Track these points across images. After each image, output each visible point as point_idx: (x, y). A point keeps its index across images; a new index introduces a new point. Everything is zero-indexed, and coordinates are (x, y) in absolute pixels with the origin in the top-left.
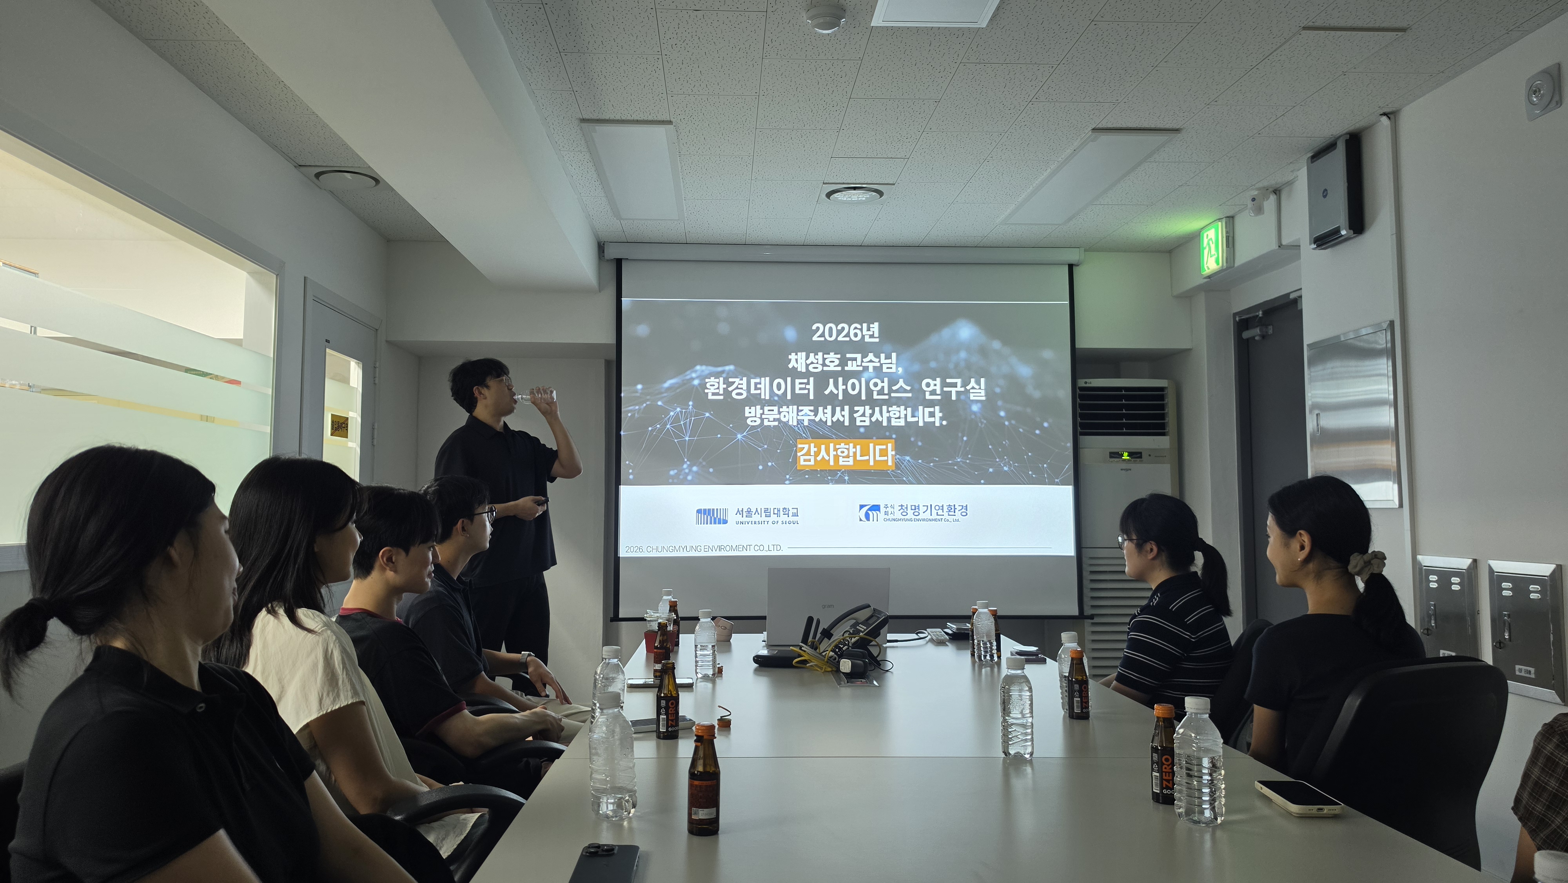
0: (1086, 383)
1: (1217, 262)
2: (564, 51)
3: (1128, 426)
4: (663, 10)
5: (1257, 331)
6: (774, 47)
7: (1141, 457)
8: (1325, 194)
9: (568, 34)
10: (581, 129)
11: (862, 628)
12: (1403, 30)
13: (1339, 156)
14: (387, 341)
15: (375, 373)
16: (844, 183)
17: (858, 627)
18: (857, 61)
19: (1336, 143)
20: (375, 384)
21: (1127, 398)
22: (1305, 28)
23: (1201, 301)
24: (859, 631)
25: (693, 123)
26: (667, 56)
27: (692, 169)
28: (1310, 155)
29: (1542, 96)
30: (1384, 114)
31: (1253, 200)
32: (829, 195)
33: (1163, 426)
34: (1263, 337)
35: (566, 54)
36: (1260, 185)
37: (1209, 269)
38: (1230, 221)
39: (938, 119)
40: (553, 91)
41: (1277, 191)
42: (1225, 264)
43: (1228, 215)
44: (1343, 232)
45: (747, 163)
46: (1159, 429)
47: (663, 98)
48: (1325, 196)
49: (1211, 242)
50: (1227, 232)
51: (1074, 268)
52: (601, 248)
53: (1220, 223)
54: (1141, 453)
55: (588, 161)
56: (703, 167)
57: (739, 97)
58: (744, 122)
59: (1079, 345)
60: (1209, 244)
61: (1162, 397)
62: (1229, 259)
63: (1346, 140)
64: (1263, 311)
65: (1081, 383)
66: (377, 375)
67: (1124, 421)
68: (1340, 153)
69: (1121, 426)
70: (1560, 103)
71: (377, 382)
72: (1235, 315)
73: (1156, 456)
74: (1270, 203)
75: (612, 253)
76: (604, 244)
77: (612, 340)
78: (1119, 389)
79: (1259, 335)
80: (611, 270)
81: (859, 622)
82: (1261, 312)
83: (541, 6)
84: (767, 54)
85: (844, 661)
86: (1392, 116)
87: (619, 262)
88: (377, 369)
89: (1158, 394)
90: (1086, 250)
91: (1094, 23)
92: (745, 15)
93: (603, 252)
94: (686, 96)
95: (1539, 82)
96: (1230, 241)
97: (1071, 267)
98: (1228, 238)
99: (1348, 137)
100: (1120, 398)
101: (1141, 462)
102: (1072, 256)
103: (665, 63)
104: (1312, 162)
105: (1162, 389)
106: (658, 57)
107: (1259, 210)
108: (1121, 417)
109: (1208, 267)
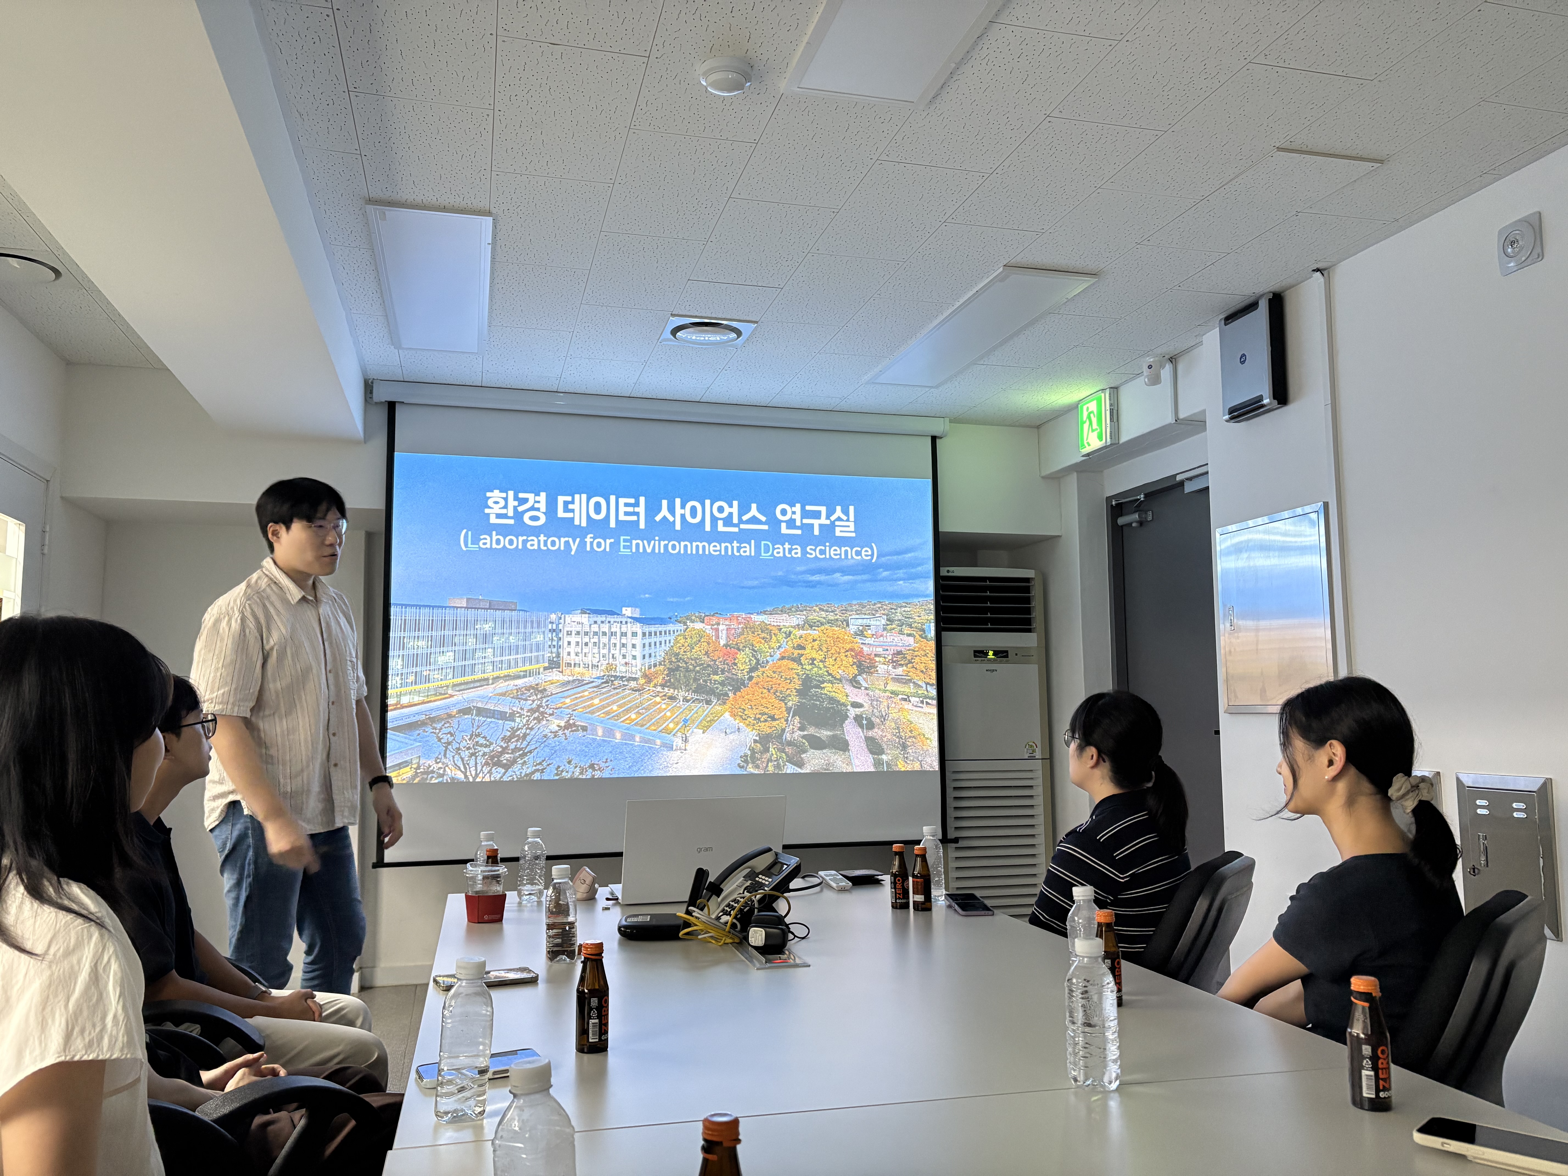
0: (948, 571)
1: (1100, 438)
2: (355, 90)
3: (994, 621)
4: (505, 39)
5: (1136, 516)
6: (648, 113)
7: (1007, 656)
8: (1243, 359)
9: (364, 62)
10: (365, 215)
11: (762, 879)
12: (1381, 162)
13: (1261, 317)
14: (62, 498)
15: (43, 538)
16: (696, 317)
17: (757, 879)
18: (751, 144)
19: (1258, 303)
20: (43, 554)
21: (993, 589)
22: (1279, 149)
23: (1072, 481)
24: (761, 886)
25: (519, 216)
26: (502, 113)
27: (507, 284)
28: (1223, 316)
29: (1522, 248)
30: (1318, 270)
31: (1150, 367)
32: (675, 331)
33: (1028, 622)
34: (1141, 523)
35: (357, 94)
36: (1159, 351)
37: (1089, 445)
38: (1115, 390)
39: (830, 237)
40: (332, 153)
41: (1173, 360)
42: (1109, 440)
43: (1112, 386)
44: (1266, 401)
45: (580, 281)
46: (1024, 625)
47: (485, 177)
48: (1243, 363)
49: (1092, 415)
50: (1111, 405)
51: (938, 441)
52: (369, 387)
53: (1103, 394)
54: (1007, 652)
55: (368, 263)
56: (521, 281)
57: (588, 183)
58: (587, 220)
59: (942, 528)
60: (1089, 418)
61: (1027, 590)
62: (1113, 434)
63: (1269, 299)
64: (1145, 494)
65: (944, 572)
66: (47, 542)
67: (989, 615)
68: (1262, 314)
69: (985, 621)
70: (1541, 256)
71: (46, 551)
72: (1109, 499)
73: (1023, 656)
74: (1166, 372)
75: (382, 394)
76: (372, 383)
77: (381, 505)
78: (984, 579)
79: (1137, 522)
80: (382, 416)
81: (757, 871)
82: (1142, 496)
83: (330, 12)
84: (637, 123)
85: (754, 930)
86: (1325, 273)
87: (391, 407)
88: (47, 535)
89: (1023, 586)
90: (951, 421)
91: (1049, 119)
92: (618, 59)
93: (371, 392)
94: (516, 175)
95: (1517, 232)
96: (1115, 415)
97: (934, 439)
98: (1111, 411)
99: (1271, 296)
100: (984, 589)
101: (1007, 662)
102: (936, 427)
103: (497, 122)
104: (1226, 325)
105: (1027, 580)
106: (488, 112)
107: (1155, 380)
108: (985, 610)
109: (1088, 443)
